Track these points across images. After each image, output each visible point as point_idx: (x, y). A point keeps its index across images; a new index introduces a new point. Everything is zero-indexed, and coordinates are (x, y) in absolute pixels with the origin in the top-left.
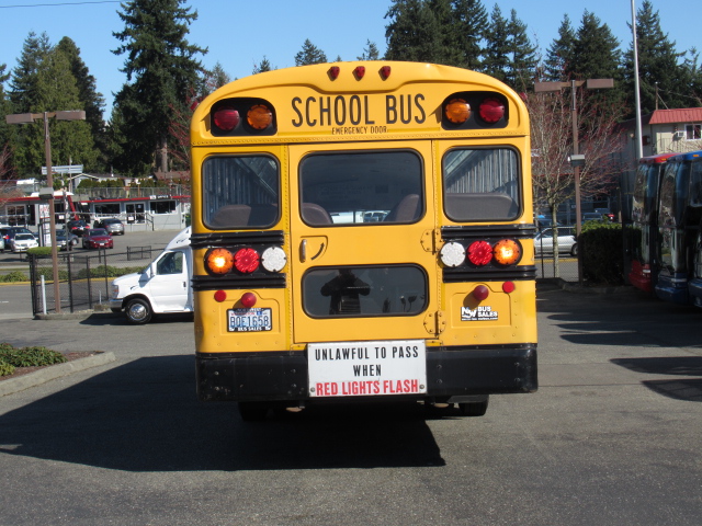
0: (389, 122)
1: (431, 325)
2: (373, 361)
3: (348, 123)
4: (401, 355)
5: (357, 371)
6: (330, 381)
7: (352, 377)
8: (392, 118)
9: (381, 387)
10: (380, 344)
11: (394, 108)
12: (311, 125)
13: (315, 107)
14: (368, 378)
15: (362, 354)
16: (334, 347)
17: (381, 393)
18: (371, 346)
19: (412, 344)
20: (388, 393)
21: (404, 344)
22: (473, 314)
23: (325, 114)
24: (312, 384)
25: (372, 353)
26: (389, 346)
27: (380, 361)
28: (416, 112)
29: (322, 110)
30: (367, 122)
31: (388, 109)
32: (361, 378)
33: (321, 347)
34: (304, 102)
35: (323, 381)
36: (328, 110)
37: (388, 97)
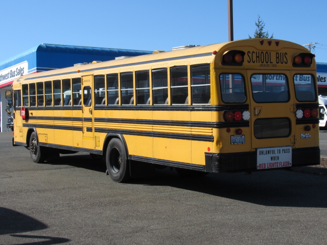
0: (277, 63)
1: (292, 141)
2: (276, 155)
3: (265, 63)
4: (285, 152)
5: (272, 159)
6: (264, 163)
7: (270, 161)
8: (278, 61)
9: (279, 165)
10: (279, 148)
11: (278, 58)
12: (254, 62)
13: (254, 55)
14: (275, 161)
15: (273, 152)
16: (265, 150)
17: (279, 167)
18: (276, 149)
19: (288, 148)
20: (281, 167)
21: (285, 148)
22: (304, 136)
23: (258, 58)
24: (258, 165)
25: (276, 152)
26: (281, 149)
27: (279, 155)
28: (285, 60)
29: (257, 57)
30: (271, 63)
31: (277, 58)
32: (273, 162)
33: (261, 150)
34: (251, 53)
35: (261, 163)
36: (258, 57)
37: (277, 53)
